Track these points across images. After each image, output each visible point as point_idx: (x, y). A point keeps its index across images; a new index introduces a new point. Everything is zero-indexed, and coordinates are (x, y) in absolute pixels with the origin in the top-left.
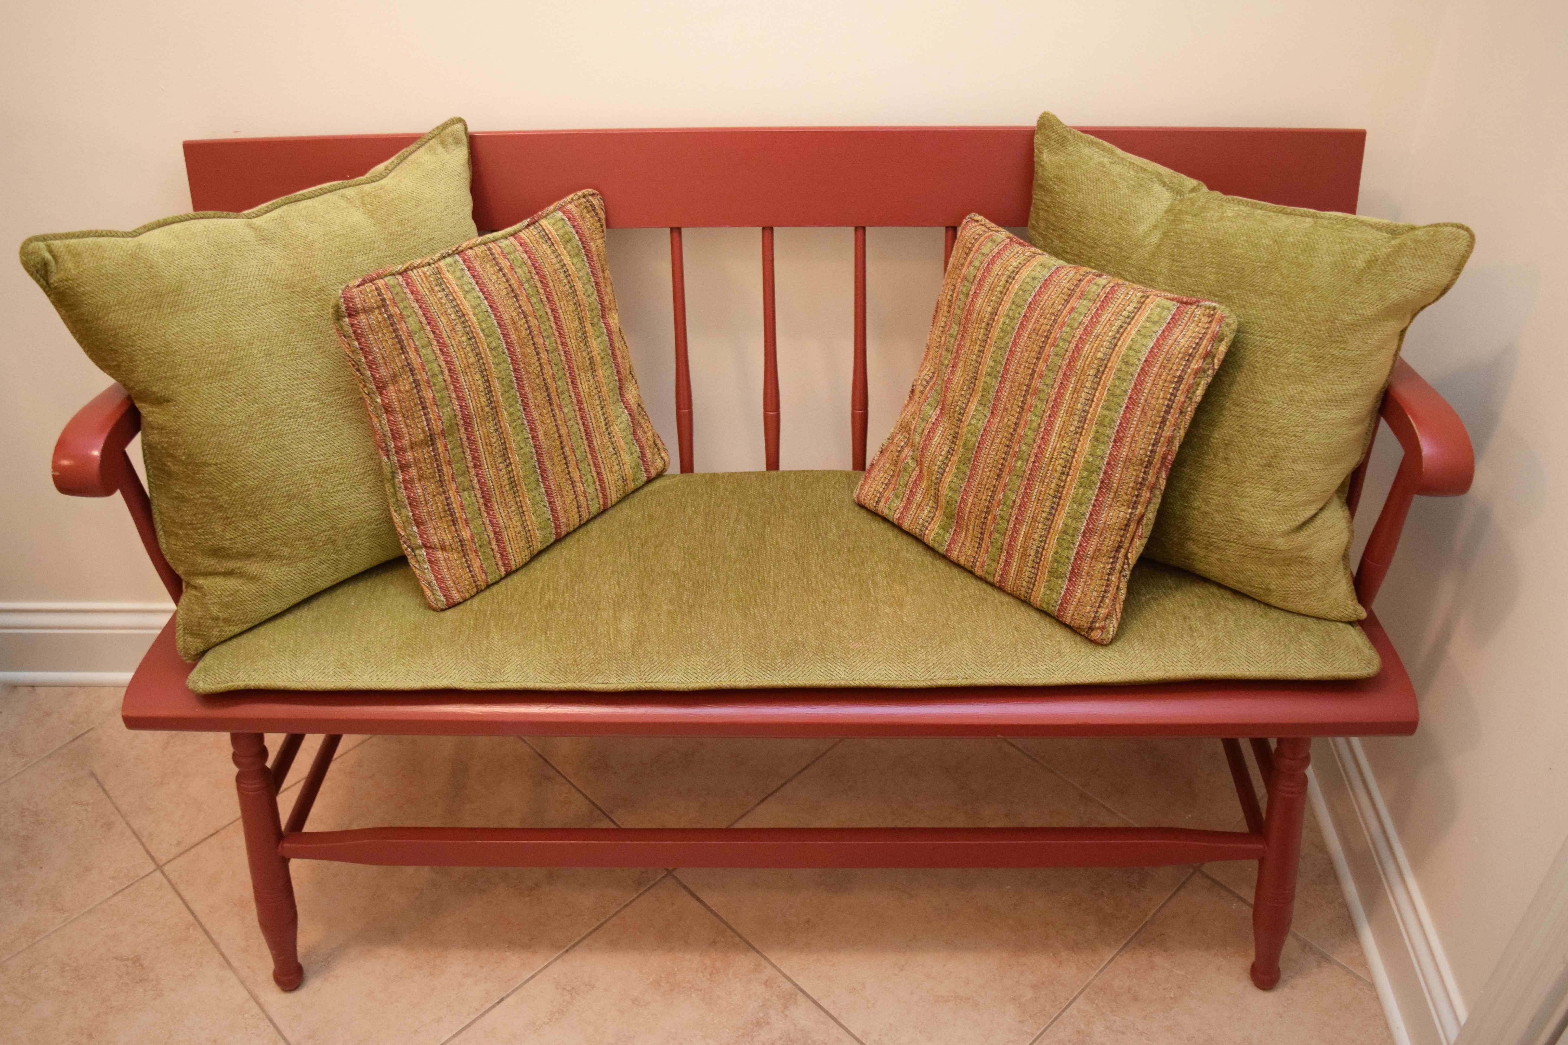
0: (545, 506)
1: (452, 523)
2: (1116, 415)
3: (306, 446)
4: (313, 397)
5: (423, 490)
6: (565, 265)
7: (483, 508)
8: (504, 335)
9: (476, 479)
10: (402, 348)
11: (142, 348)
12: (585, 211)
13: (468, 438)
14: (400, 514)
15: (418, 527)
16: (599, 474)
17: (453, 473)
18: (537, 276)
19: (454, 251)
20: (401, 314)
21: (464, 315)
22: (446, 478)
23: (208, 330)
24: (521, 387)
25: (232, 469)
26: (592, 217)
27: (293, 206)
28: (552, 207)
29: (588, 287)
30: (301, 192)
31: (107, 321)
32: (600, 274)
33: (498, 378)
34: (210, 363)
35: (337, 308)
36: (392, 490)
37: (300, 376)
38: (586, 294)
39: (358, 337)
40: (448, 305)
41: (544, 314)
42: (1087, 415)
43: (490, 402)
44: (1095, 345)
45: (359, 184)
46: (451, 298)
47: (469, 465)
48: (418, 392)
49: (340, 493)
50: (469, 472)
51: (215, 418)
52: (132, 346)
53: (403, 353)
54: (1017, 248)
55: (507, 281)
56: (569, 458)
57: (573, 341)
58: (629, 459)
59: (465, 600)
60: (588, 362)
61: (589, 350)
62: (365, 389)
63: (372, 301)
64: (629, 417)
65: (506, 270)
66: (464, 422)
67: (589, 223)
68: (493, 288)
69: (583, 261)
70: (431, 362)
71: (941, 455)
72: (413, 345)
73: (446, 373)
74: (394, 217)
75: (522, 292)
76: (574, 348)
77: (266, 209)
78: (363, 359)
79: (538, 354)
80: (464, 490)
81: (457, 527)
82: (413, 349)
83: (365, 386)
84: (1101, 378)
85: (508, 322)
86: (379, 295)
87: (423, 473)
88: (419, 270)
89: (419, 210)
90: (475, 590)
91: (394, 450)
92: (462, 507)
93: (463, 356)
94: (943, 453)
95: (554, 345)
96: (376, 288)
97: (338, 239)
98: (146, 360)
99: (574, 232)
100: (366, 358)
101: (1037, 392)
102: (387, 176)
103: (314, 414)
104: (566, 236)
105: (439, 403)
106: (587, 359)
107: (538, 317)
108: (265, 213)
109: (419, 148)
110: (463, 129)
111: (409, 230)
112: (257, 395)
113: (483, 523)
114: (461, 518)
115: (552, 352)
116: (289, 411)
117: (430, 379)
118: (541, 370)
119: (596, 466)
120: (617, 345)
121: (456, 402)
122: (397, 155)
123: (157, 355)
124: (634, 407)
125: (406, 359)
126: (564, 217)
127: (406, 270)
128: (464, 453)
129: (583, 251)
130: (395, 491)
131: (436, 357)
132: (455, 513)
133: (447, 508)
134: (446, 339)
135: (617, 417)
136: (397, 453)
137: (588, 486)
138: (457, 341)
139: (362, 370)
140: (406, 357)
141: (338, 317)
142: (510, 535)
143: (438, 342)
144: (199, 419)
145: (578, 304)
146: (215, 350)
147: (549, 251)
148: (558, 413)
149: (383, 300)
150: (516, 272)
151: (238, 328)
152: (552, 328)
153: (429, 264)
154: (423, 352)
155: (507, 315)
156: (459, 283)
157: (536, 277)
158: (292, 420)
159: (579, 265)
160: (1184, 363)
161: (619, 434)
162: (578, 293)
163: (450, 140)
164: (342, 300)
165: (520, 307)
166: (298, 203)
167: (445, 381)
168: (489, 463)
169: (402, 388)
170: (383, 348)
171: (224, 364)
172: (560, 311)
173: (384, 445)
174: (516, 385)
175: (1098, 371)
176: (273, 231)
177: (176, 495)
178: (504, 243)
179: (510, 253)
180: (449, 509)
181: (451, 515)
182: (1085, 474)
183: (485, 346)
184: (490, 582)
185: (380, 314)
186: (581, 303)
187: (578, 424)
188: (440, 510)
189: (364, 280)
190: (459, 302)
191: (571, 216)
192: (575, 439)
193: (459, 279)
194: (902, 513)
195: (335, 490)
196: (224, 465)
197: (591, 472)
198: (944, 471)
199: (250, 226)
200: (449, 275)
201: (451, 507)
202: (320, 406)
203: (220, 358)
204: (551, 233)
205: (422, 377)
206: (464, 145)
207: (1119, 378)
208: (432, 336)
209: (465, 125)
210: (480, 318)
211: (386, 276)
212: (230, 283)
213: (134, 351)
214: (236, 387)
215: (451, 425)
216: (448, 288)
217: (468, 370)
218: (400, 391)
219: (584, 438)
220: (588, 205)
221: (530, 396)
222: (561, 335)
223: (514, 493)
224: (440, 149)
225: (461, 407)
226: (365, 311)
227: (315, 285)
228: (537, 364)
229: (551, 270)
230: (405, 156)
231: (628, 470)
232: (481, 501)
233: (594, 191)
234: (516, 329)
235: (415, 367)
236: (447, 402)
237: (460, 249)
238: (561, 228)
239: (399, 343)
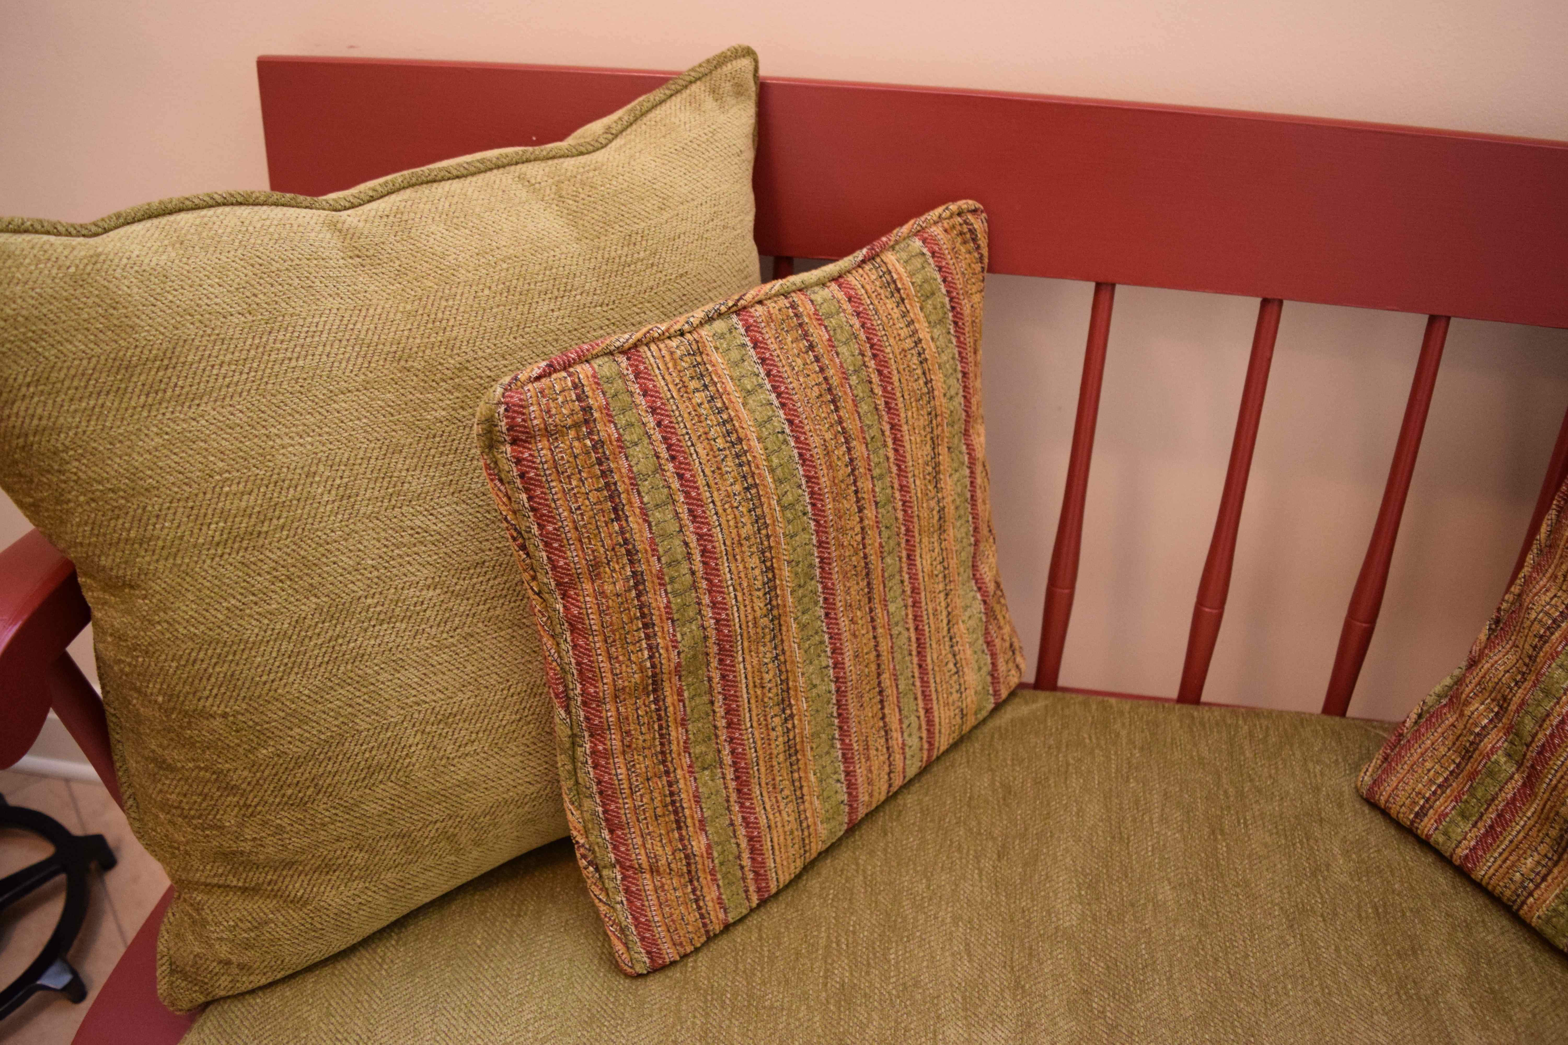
0: (838, 781)
1: (674, 826)
3: (412, 675)
4: (429, 581)
5: (628, 770)
6: (920, 340)
7: (734, 797)
8: (809, 479)
9: (727, 747)
10: (615, 510)
11: (79, 478)
12: (959, 240)
13: (723, 677)
14: (580, 807)
15: (611, 832)
16: (928, 711)
17: (688, 739)
18: (873, 362)
19: (730, 308)
20: (619, 440)
21: (740, 440)
22: (674, 747)
23: (223, 442)
24: (826, 574)
25: (257, 724)
26: (970, 253)
27: (425, 190)
28: (905, 229)
29: (952, 381)
30: (445, 163)
31: (9, 417)
32: (971, 358)
33: (789, 562)
34: (224, 515)
35: (490, 423)
36: (569, 767)
37: (407, 539)
38: (948, 395)
39: (529, 485)
40: (713, 420)
41: (878, 435)
43: (771, 606)
45: (553, 158)
46: (719, 405)
47: (718, 724)
48: (638, 596)
49: (469, 759)
50: (717, 736)
51: (227, 629)
52: (59, 471)
53: (618, 519)
55: (822, 370)
56: (888, 692)
57: (918, 482)
58: (974, 678)
59: (685, 956)
60: (936, 518)
61: (940, 495)
62: (533, 584)
63: (564, 411)
64: (982, 606)
65: (820, 349)
66: (720, 650)
67: (963, 264)
68: (795, 384)
69: (949, 333)
70: (671, 536)
72: (637, 503)
73: (697, 557)
74: (617, 227)
75: (845, 393)
76: (919, 495)
77: (371, 193)
78: (535, 530)
79: (861, 510)
80: (704, 769)
81: (684, 832)
82: (637, 511)
83: (534, 578)
85: (818, 452)
86: (579, 399)
87: (631, 741)
88: (662, 346)
89: (666, 215)
90: (704, 938)
91: (579, 699)
92: (697, 799)
93: (732, 523)
95: (889, 491)
96: (573, 382)
97: (505, 266)
98: (88, 503)
99: (940, 280)
100: (541, 527)
102: (606, 145)
103: (428, 613)
104: (926, 285)
105: (676, 617)
106: (935, 512)
107: (869, 440)
108: (369, 201)
109: (671, 96)
110: (751, 68)
111: (642, 254)
112: (317, 578)
113: (732, 824)
114: (693, 818)
115: (884, 506)
116: (379, 609)
117: (665, 570)
118: (863, 538)
119: (926, 697)
120: (979, 481)
121: (708, 613)
122: (629, 106)
123: (111, 495)
124: (991, 587)
125: (622, 532)
126: (925, 250)
127: (635, 346)
128: (712, 703)
129: (950, 315)
130: (575, 769)
131: (681, 527)
132: (683, 808)
133: (668, 799)
134: (703, 489)
135: (966, 608)
136: (584, 703)
137: (910, 735)
138: (723, 494)
139: (531, 548)
140: (621, 527)
141: (490, 442)
142: (775, 840)
143: (687, 495)
144: (192, 629)
145: (933, 414)
146: (234, 487)
147: (896, 313)
148: (880, 615)
149: (587, 410)
150: (838, 354)
151: (287, 440)
152: (888, 458)
153: (682, 334)
154: (657, 515)
155: (816, 439)
156: (736, 373)
157: (872, 364)
158: (385, 626)
159: (941, 342)
161: (967, 638)
162: (936, 393)
163: (728, 86)
164: (502, 409)
165: (840, 421)
166: (435, 185)
167: (693, 573)
168: (755, 718)
169: (608, 588)
170: (579, 508)
171: (250, 516)
172: (905, 428)
173: (561, 689)
174: (818, 571)
176: (376, 240)
177: (151, 755)
178: (820, 295)
179: (830, 315)
180: (673, 803)
181: (676, 812)
183: (774, 502)
184: (731, 921)
185: (578, 439)
186: (939, 412)
187: (908, 629)
188: (657, 803)
189: (550, 366)
190: (733, 414)
191: (936, 248)
192: (900, 657)
193: (736, 364)
194: (1474, 849)
195: (459, 754)
196: (240, 717)
197: (917, 711)
199: (333, 226)
200: (717, 357)
201: (676, 798)
202: (442, 597)
203: (243, 504)
204: (901, 279)
205: (650, 566)
206: (749, 97)
208: (676, 484)
209: (756, 61)
210: (769, 446)
211: (597, 356)
212: (278, 345)
213: (65, 482)
214: (273, 564)
215: (695, 657)
216: (715, 384)
217: (737, 550)
218: (603, 593)
219: (914, 653)
220: (965, 230)
221: (839, 588)
222: (902, 472)
223: (791, 765)
224: (709, 103)
225: (718, 621)
226: (548, 433)
227: (451, 356)
228: (858, 529)
229: (897, 351)
230: (644, 109)
231: (970, 698)
232: (732, 785)
233: (978, 205)
234: (830, 467)
235: (639, 547)
236: (691, 614)
237: (742, 302)
238: (918, 271)
239: (611, 498)
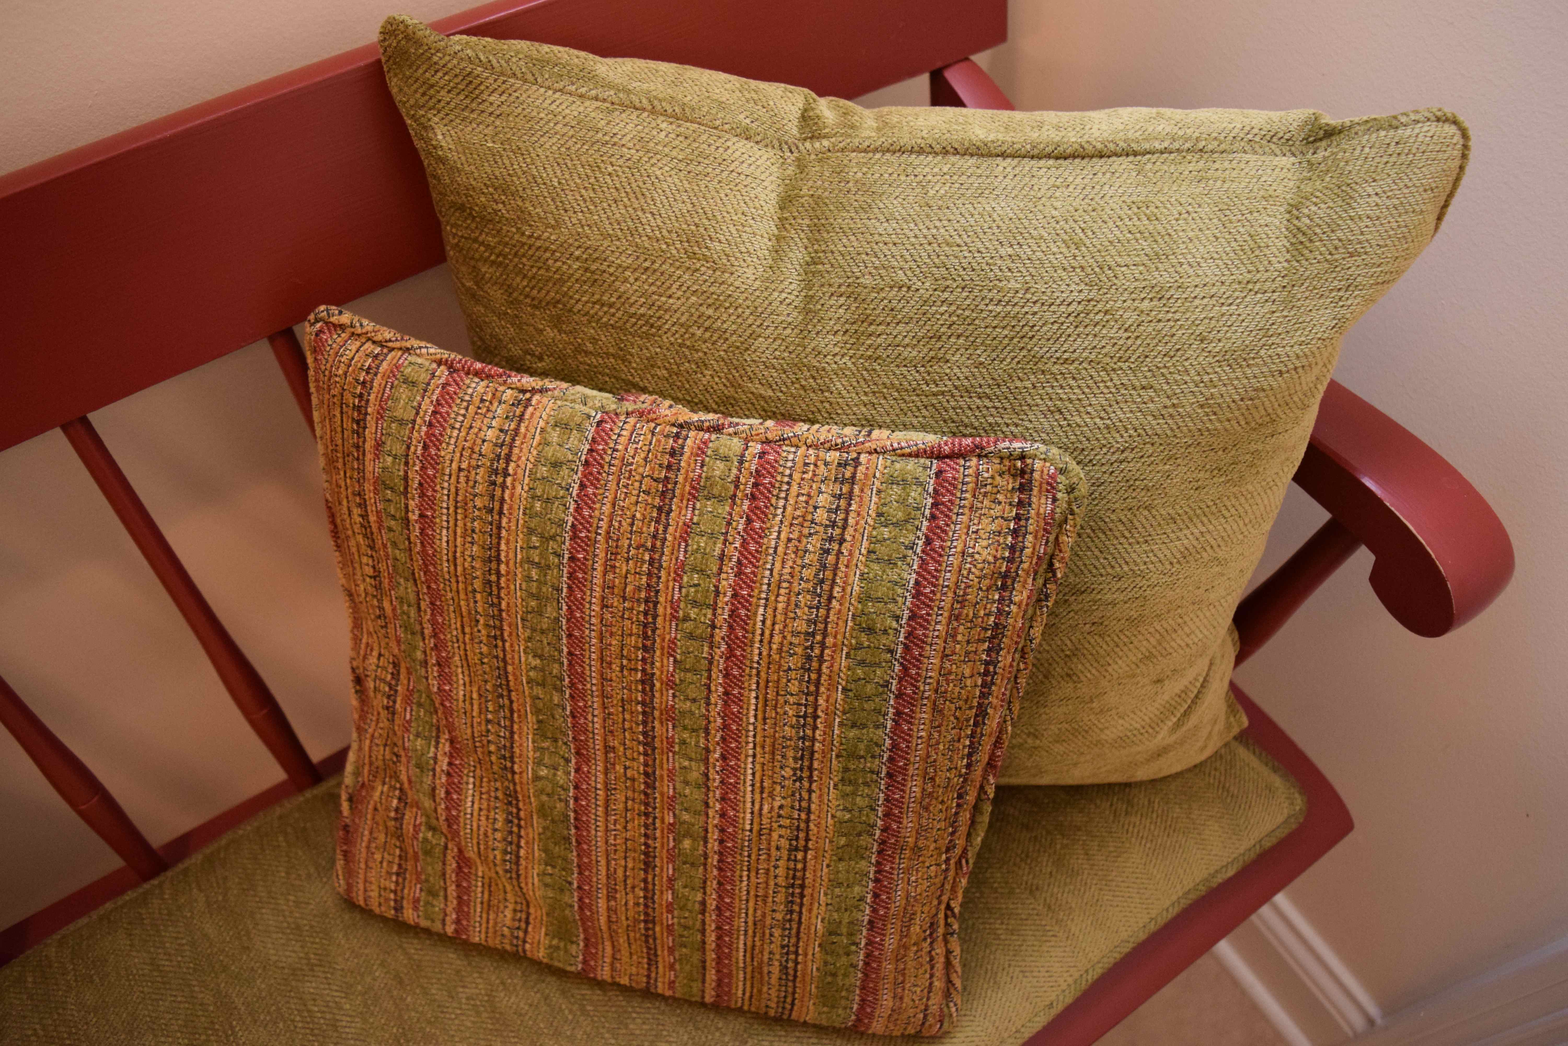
2: (880, 732)
42: (813, 745)
44: (780, 606)
54: (478, 387)
71: (495, 830)
84: (819, 672)
94: (499, 825)
101: (669, 715)
160: (997, 597)
175: (809, 658)
182: (843, 841)
194: (458, 921)
198: (518, 857)
207: (862, 663)
